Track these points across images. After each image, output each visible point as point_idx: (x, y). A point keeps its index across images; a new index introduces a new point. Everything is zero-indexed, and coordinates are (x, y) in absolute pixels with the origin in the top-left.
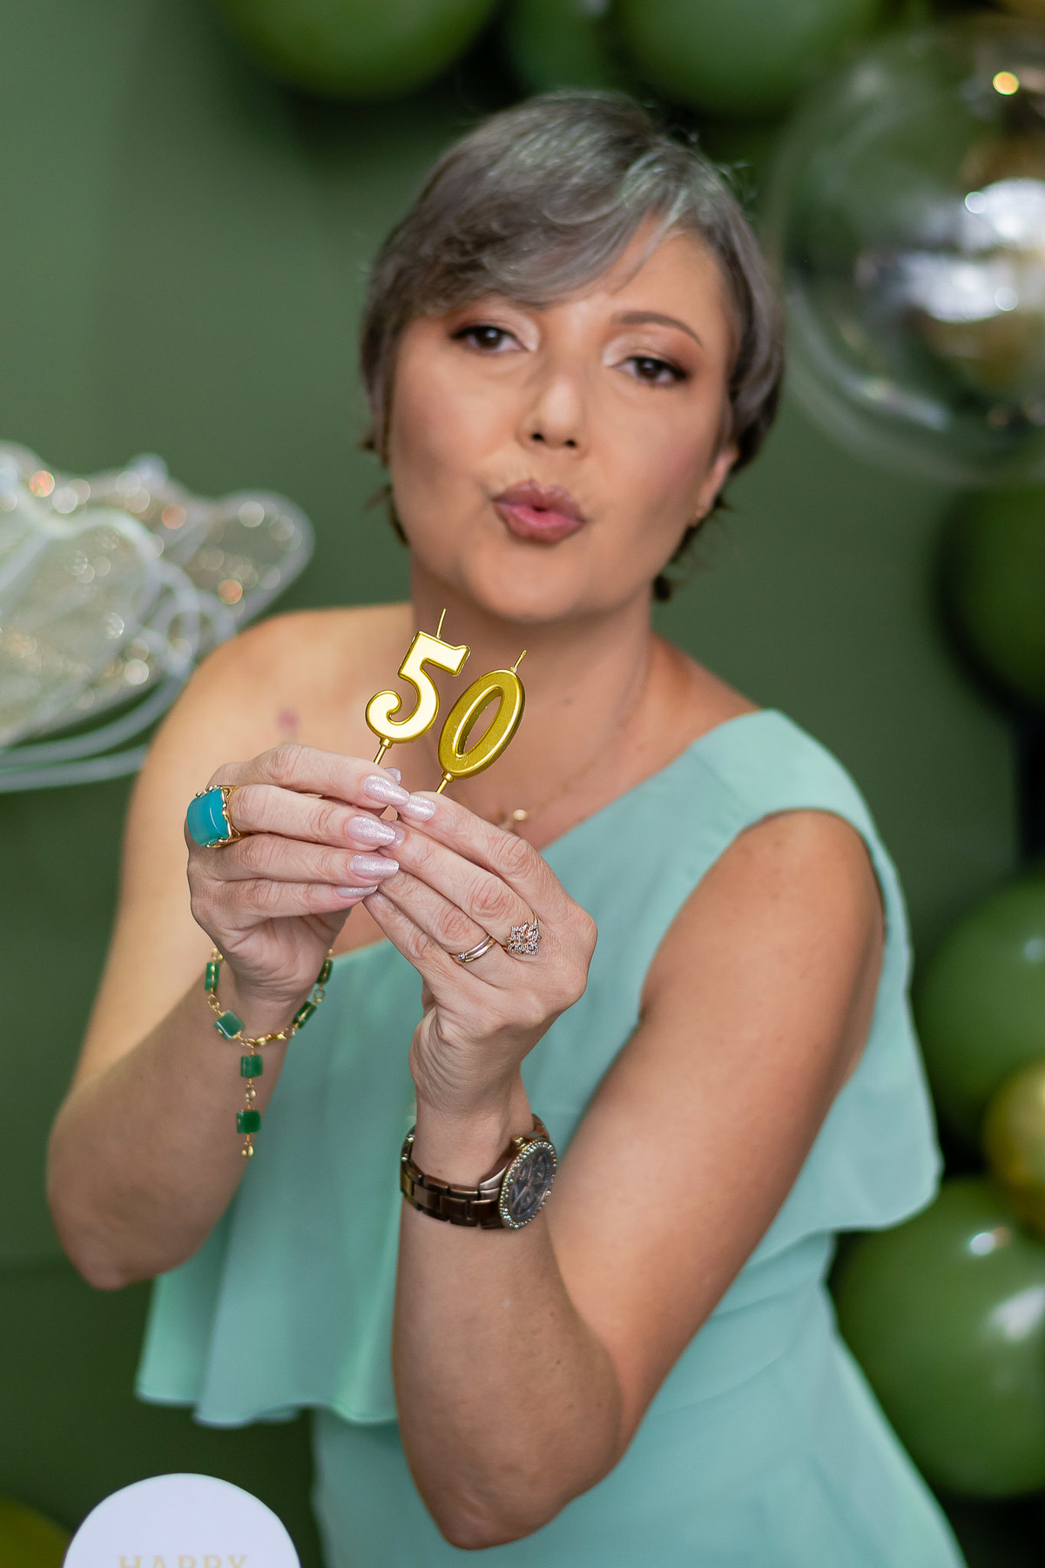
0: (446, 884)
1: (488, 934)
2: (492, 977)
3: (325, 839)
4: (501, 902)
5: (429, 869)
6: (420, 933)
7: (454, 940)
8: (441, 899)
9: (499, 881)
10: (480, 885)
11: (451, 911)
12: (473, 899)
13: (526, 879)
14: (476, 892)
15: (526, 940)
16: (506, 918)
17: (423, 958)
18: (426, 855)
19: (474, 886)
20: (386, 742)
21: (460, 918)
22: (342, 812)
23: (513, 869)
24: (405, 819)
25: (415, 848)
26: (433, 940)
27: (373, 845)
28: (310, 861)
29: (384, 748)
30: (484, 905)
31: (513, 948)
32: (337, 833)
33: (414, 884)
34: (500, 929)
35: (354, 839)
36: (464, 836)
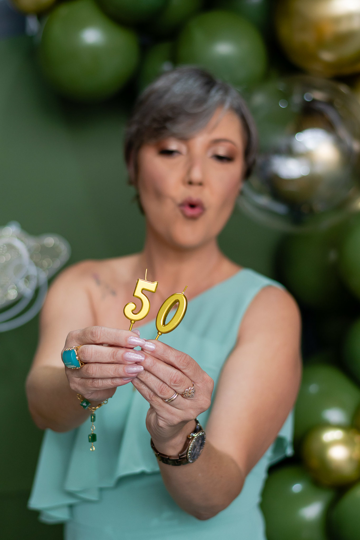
0: (161, 375)
1: (176, 392)
2: (177, 406)
3: (116, 362)
4: (181, 381)
5: (154, 370)
6: (150, 391)
7: (164, 395)
8: (158, 380)
9: (180, 372)
10: (173, 376)
11: (162, 384)
12: (171, 380)
13: (189, 370)
14: (172, 378)
15: (190, 393)
16: (183, 386)
17: (152, 400)
18: (153, 364)
19: (171, 375)
20: (133, 322)
21: (166, 387)
22: (121, 351)
23: (184, 367)
24: (144, 350)
25: (149, 362)
26: (155, 394)
27: (134, 362)
28: (110, 370)
29: (132, 324)
30: (175, 382)
31: (185, 396)
32: (120, 360)
33: (149, 374)
34: (180, 390)
35: (127, 361)
36: (166, 357)
